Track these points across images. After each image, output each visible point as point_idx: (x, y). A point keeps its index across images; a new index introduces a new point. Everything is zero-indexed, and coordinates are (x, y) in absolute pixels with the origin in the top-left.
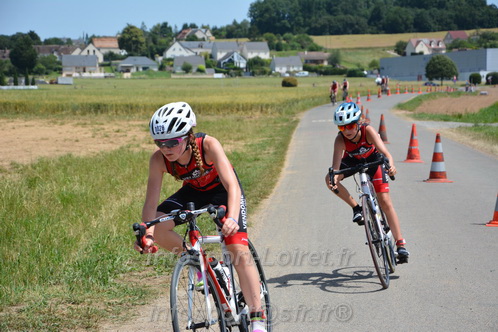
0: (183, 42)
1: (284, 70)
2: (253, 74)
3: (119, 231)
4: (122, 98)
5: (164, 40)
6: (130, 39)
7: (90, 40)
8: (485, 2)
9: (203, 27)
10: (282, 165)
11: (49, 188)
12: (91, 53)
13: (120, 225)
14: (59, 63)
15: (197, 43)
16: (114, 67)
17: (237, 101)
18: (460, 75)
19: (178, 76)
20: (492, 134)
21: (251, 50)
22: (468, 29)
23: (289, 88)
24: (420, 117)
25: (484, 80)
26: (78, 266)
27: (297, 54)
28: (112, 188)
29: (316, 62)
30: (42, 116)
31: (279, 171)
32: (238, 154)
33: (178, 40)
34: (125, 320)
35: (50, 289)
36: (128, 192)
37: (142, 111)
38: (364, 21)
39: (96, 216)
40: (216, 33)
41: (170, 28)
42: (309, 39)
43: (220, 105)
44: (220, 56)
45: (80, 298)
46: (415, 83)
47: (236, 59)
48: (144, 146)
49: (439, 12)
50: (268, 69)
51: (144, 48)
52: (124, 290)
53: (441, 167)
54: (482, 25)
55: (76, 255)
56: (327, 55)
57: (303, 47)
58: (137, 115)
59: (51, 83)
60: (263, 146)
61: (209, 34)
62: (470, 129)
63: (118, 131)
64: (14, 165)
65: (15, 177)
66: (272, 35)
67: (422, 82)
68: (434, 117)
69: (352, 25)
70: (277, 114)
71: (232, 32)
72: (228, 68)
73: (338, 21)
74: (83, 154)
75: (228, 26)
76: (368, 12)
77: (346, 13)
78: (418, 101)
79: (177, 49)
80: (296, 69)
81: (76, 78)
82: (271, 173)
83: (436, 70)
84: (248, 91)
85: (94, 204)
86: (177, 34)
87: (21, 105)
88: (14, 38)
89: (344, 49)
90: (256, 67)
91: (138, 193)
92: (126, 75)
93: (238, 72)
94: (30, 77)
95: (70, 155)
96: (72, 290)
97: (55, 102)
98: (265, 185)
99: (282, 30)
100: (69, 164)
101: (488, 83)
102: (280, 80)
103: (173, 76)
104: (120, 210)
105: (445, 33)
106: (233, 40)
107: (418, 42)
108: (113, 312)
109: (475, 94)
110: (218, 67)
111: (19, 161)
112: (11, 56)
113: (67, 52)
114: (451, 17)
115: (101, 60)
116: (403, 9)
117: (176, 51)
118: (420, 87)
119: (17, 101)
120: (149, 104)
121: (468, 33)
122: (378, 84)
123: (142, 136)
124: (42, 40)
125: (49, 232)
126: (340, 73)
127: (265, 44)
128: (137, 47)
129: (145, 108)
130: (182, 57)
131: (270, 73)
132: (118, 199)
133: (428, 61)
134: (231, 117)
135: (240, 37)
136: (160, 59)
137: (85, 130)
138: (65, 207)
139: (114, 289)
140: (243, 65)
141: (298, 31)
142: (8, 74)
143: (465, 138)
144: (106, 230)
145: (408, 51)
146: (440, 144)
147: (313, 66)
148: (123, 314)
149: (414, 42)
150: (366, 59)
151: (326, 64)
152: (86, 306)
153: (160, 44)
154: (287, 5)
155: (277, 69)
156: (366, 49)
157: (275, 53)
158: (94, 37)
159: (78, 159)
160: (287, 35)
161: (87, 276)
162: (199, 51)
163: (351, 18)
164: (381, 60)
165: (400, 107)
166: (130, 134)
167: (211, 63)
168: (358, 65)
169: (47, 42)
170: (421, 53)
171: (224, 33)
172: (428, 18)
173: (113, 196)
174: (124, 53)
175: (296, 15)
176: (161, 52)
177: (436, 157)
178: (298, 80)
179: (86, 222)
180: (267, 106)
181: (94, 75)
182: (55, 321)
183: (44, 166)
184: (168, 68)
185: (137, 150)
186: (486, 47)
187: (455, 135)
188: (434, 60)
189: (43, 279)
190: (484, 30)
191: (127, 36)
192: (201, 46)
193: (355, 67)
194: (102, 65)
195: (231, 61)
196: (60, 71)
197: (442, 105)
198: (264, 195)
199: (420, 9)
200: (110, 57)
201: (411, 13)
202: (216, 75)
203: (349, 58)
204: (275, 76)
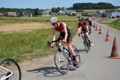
1: (78, 15)
2: (73, 16)
7: (47, 10)
11: (40, 34)
12: (47, 12)
14: (42, 13)
15: (64, 11)
17: (70, 20)
18: (107, 17)
19: (61, 16)
21: (73, 12)
24: (101, 23)
25: (111, 18)
26: (44, 46)
29: (84, 14)
40: (67, 9)
43: (68, 21)
44: (68, 13)
45: (45, 51)
46: (100, 18)
47: (70, 13)
50: (75, 15)
51: (55, 11)
52: (52, 50)
54: (111, 8)
55: (44, 45)
56: (85, 13)
57: (81, 12)
59: (41, 17)
60: (74, 28)
61: (66, 9)
62: (109, 26)
64: (35, 30)
65: (35, 32)
66: (76, 9)
67: (101, 18)
68: (103, 24)
69: (90, 8)
70: (77, 23)
71: (70, 9)
72: (69, 15)
73: (87, 7)
74: (45, 28)
76: (92, 6)
77: (89, 6)
78: (100, 21)
80: (80, 15)
81: (44, 16)
83: (103, 16)
84: (72, 18)
85: (47, 36)
86: (61, 9)
87: (36, 20)
88: (35, 9)
90: (74, 15)
92: (53, 16)
93: (71, 15)
94: (37, 16)
97: (41, 20)
99: (78, 9)
100: (43, 30)
101: (112, 18)
105: (105, 10)
106: (70, 10)
107: (101, 11)
108: (50, 54)
109: (109, 20)
111: (35, 29)
112: (34, 12)
113: (43, 12)
114: (106, 7)
115: (49, 13)
117: (61, 12)
118: (101, 19)
121: (109, 10)
122: (94, 18)
125: (40, 41)
126: (88, 16)
127: (75, 11)
130: (62, 13)
134: (69, 23)
135: (71, 10)
137: (46, 24)
138: (43, 37)
139: (50, 50)
140: (71, 14)
141: (81, 9)
142: (34, 15)
143: (108, 27)
145: (99, 12)
147: (83, 15)
148: (52, 54)
149: (100, 11)
150: (92, 14)
151: (85, 14)
152: (46, 53)
154: (79, 4)
155: (77, 15)
156: (92, 12)
157: (77, 12)
159: (45, 29)
162: (64, 12)
163: (90, 7)
164: (95, 14)
165: (97, 22)
167: (66, 14)
169: (40, 10)
170: (101, 13)
171: (68, 9)
172: (102, 7)
173: (50, 35)
174: (52, 12)
175: (81, 6)
176: (58, 12)
179: (46, 39)
180: (75, 21)
183: (39, 30)
184: (59, 14)
186: (112, 12)
187: (106, 27)
188: (103, 14)
189: (39, 48)
191: (53, 9)
192: (65, 11)
193: (90, 15)
194: (49, 14)
195: (70, 14)
196: (42, 15)
197: (104, 21)
198: (75, 36)
199: (101, 6)
200: (50, 13)
201: (99, 6)
202: (67, 16)
203: (89, 13)
204: (77, 16)
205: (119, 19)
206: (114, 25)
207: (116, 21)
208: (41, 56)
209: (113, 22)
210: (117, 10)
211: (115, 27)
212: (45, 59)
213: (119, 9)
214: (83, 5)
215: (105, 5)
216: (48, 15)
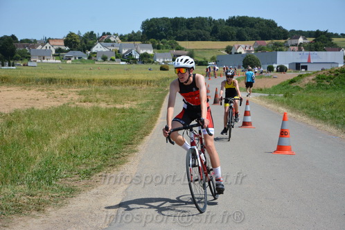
0: (102, 43)
1: (161, 60)
2: (143, 63)
3: (60, 153)
4: (65, 75)
5: (91, 42)
6: (71, 40)
7: (48, 41)
8: (276, 25)
9: (114, 35)
10: (158, 116)
11: (19, 127)
12: (48, 48)
13: (61, 150)
14: (29, 54)
15: (112, 43)
16: (61, 57)
17: (133, 78)
19: (99, 63)
20: (279, 101)
21: (143, 48)
22: (267, 40)
23: (164, 72)
25: (275, 69)
26: (34, 174)
27: (169, 52)
28: (58, 128)
30: (18, 85)
31: (156, 120)
32: (133, 110)
33: (99, 42)
34: (61, 206)
35: (17, 188)
36: (67, 131)
37: (77, 83)
38: (208, 34)
39: (47, 145)
40: (122, 38)
41: (95, 35)
42: (176, 43)
43: (123, 80)
44: (124, 51)
45: (34, 193)
47: (133, 54)
48: (77, 103)
49: (250, 29)
50: (152, 60)
51: (79, 46)
52: (61, 188)
53: (249, 119)
54: (275, 38)
55: (34, 168)
56: (186, 52)
57: (172, 48)
58: (74, 85)
59: (24, 65)
60: (147, 105)
61: (118, 38)
62: (264, 97)
63: (62, 95)
66: (155, 40)
67: (241, 70)
69: (201, 36)
70: (157, 86)
71: (131, 38)
72: (129, 59)
73: (194, 33)
74: (41, 108)
75: (129, 34)
76: (211, 28)
77: (198, 28)
79: (99, 47)
80: (168, 60)
81: (39, 63)
82: (151, 120)
83: (248, 62)
84: (140, 72)
85: (46, 137)
86: (99, 38)
87: (5, 78)
88: (2, 39)
89: (196, 49)
90: (145, 58)
91: (73, 131)
92: (70, 61)
93: (135, 61)
94: (12, 62)
95: (33, 108)
96: (30, 188)
97: (26, 77)
98: (148, 128)
99: (160, 38)
100: (32, 113)
101: (277, 71)
102: (159, 66)
103: (96, 63)
104: (61, 141)
105: (254, 42)
106: (132, 43)
107: (239, 47)
108: (54, 201)
109: (269, 77)
110: (123, 58)
111: (2, 111)
113: (34, 47)
114: (257, 33)
115: (54, 52)
116: (231, 27)
117: (98, 48)
119: (3, 76)
120: (81, 79)
121: (267, 42)
123: (77, 97)
124: (19, 40)
125: (18, 153)
127: (150, 45)
128: (75, 45)
129: (79, 81)
130: (102, 52)
131: (153, 62)
132: (60, 134)
133: (244, 58)
134: (129, 88)
135: (136, 41)
136: (89, 52)
137: (43, 93)
138: (29, 139)
139: (55, 187)
140: (137, 57)
141: (170, 38)
143: (264, 103)
144: (52, 153)
145: (233, 51)
146: (248, 106)
148: (60, 203)
149: (236, 46)
150: (208, 57)
152: (38, 198)
153: (89, 44)
154: (164, 23)
155: (158, 60)
156: (209, 49)
157: (156, 50)
158: (50, 39)
159: (38, 110)
160: (163, 40)
161: (39, 180)
162: (112, 48)
163: (202, 32)
164: (218, 56)
166: (69, 97)
167: (119, 55)
168: (204, 59)
169: (22, 41)
170: (240, 53)
171: (126, 38)
172: (244, 32)
173: (58, 133)
174: (67, 48)
175: (169, 29)
176: (89, 49)
177: (246, 114)
178: (170, 66)
179: (41, 148)
180: (151, 81)
181: (49, 61)
182: (19, 206)
183: (17, 115)
184: (93, 58)
185: (73, 106)
186: (277, 51)
187: (258, 101)
188: (247, 57)
189: (13, 181)
190: (276, 41)
191: (69, 39)
192: (113, 46)
193: (203, 60)
194: (54, 55)
195: (131, 55)
196: (29, 58)
198: (146, 134)
199: (240, 28)
200: (59, 51)
201: (235, 30)
202: (122, 63)
203: (199, 54)
204: (156, 64)
205: (301, 76)
206: (285, 96)
207: (292, 81)
208: (19, 210)
209: (283, 85)
210: (296, 45)
211: (288, 103)
212: (35, 220)
213: (301, 40)
214: (177, 23)
215: (252, 26)
216: (52, 61)
